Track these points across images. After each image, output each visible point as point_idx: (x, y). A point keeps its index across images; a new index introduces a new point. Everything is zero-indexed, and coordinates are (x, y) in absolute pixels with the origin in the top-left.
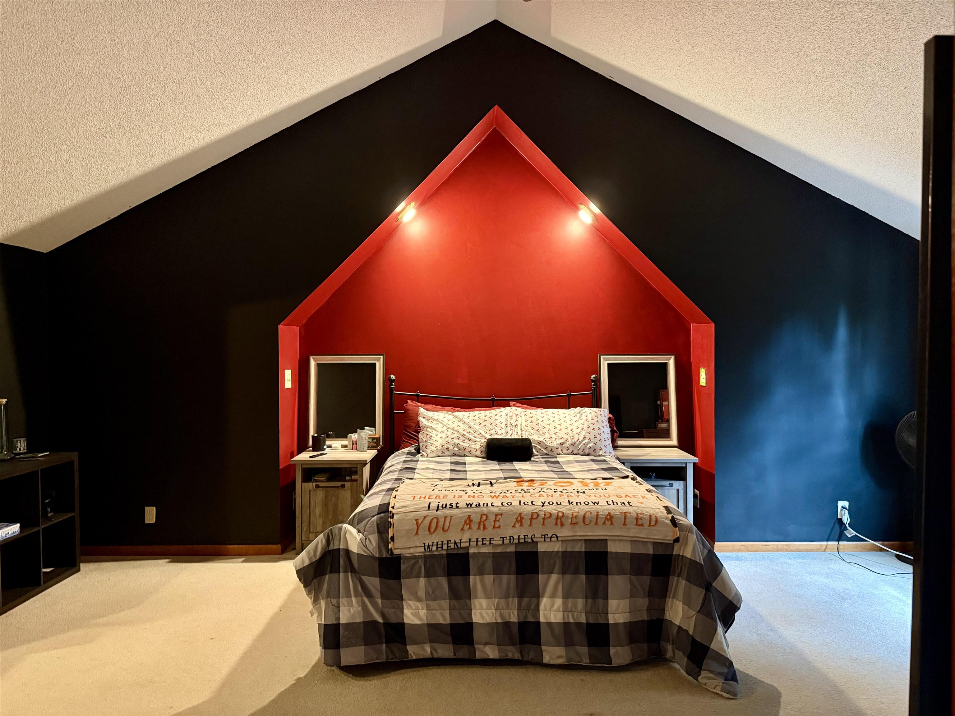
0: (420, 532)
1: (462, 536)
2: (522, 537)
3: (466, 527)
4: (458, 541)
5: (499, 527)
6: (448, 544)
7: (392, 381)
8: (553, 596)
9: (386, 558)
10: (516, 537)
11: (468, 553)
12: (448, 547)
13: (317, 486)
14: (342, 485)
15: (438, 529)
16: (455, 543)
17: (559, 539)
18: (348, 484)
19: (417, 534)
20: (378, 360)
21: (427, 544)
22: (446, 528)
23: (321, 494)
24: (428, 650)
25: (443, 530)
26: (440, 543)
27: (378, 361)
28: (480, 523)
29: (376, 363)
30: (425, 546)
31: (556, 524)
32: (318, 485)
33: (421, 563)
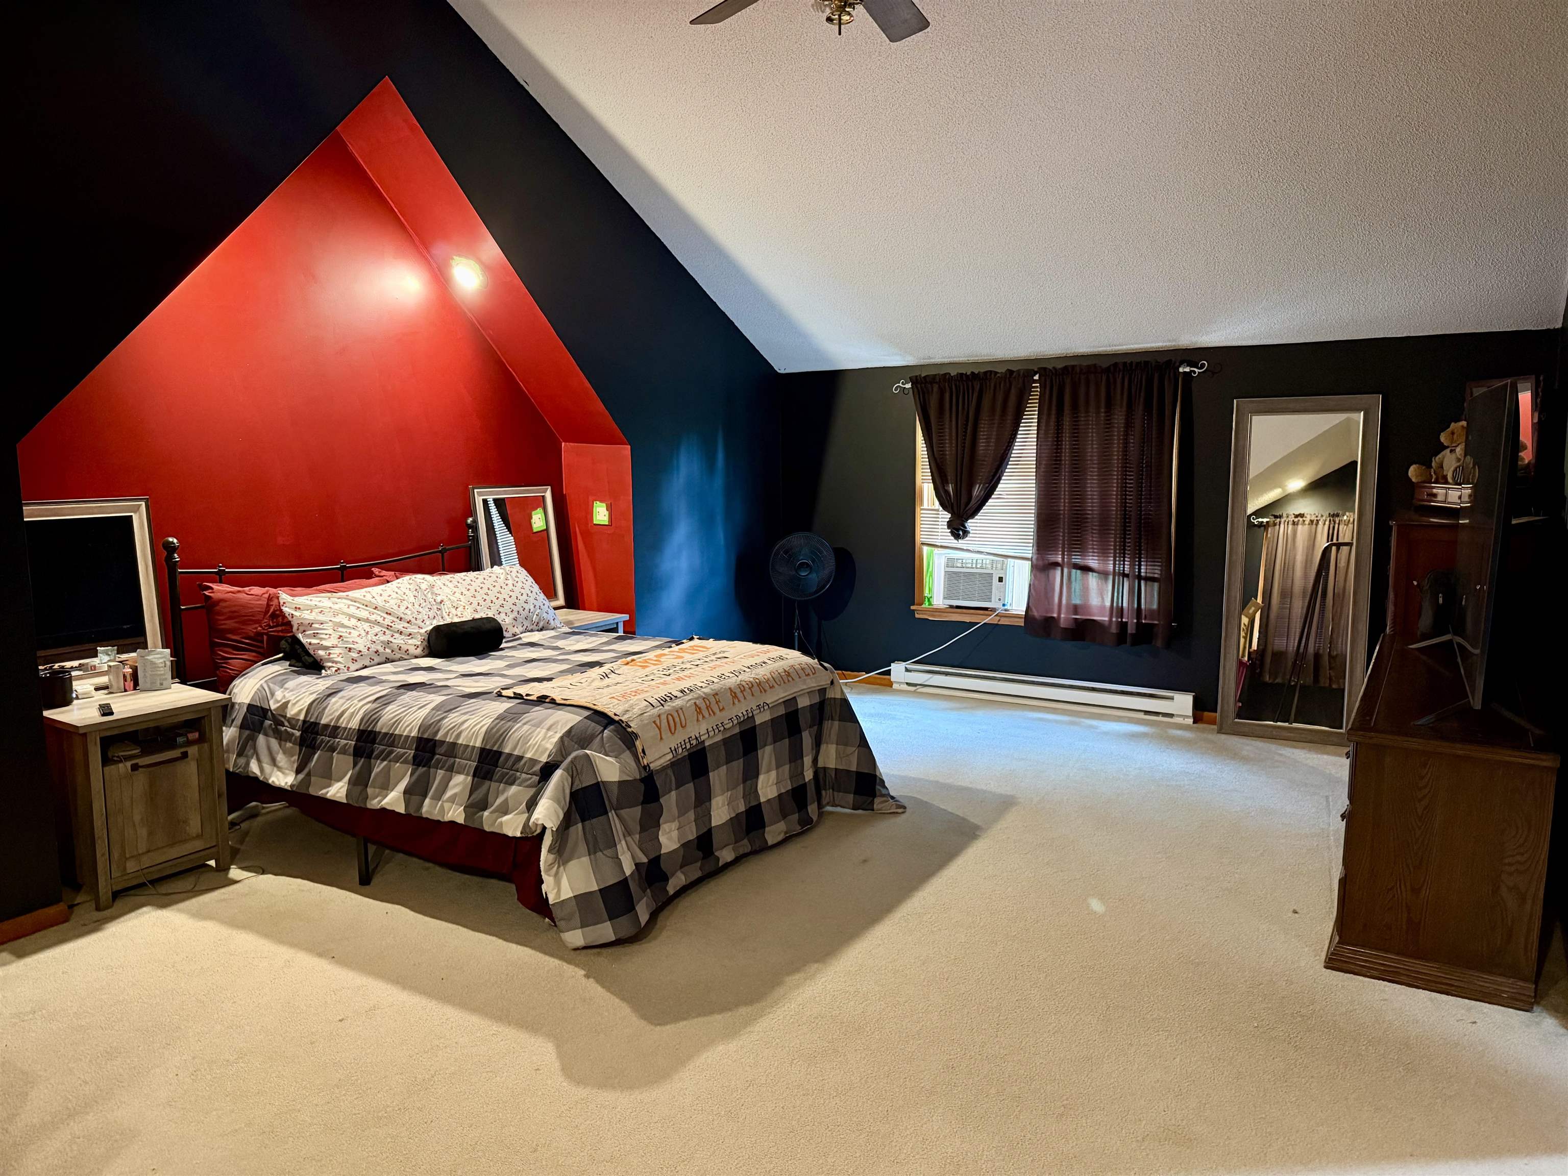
0: (663, 737)
1: (699, 729)
2: (745, 713)
3: (700, 717)
4: (698, 735)
5: (723, 708)
6: (690, 741)
7: (171, 549)
8: (769, 771)
9: (646, 777)
10: (741, 715)
11: (704, 748)
12: (691, 745)
13: (135, 767)
14: (182, 753)
15: (677, 728)
16: (696, 738)
17: (770, 706)
18: (193, 751)
19: (661, 738)
20: (136, 509)
21: (673, 749)
22: (684, 725)
23: (141, 779)
24: (683, 878)
25: (682, 727)
26: (683, 743)
27: (135, 512)
28: (707, 708)
29: (131, 516)
30: (672, 751)
31: (761, 691)
32: (137, 764)
33: (670, 772)
